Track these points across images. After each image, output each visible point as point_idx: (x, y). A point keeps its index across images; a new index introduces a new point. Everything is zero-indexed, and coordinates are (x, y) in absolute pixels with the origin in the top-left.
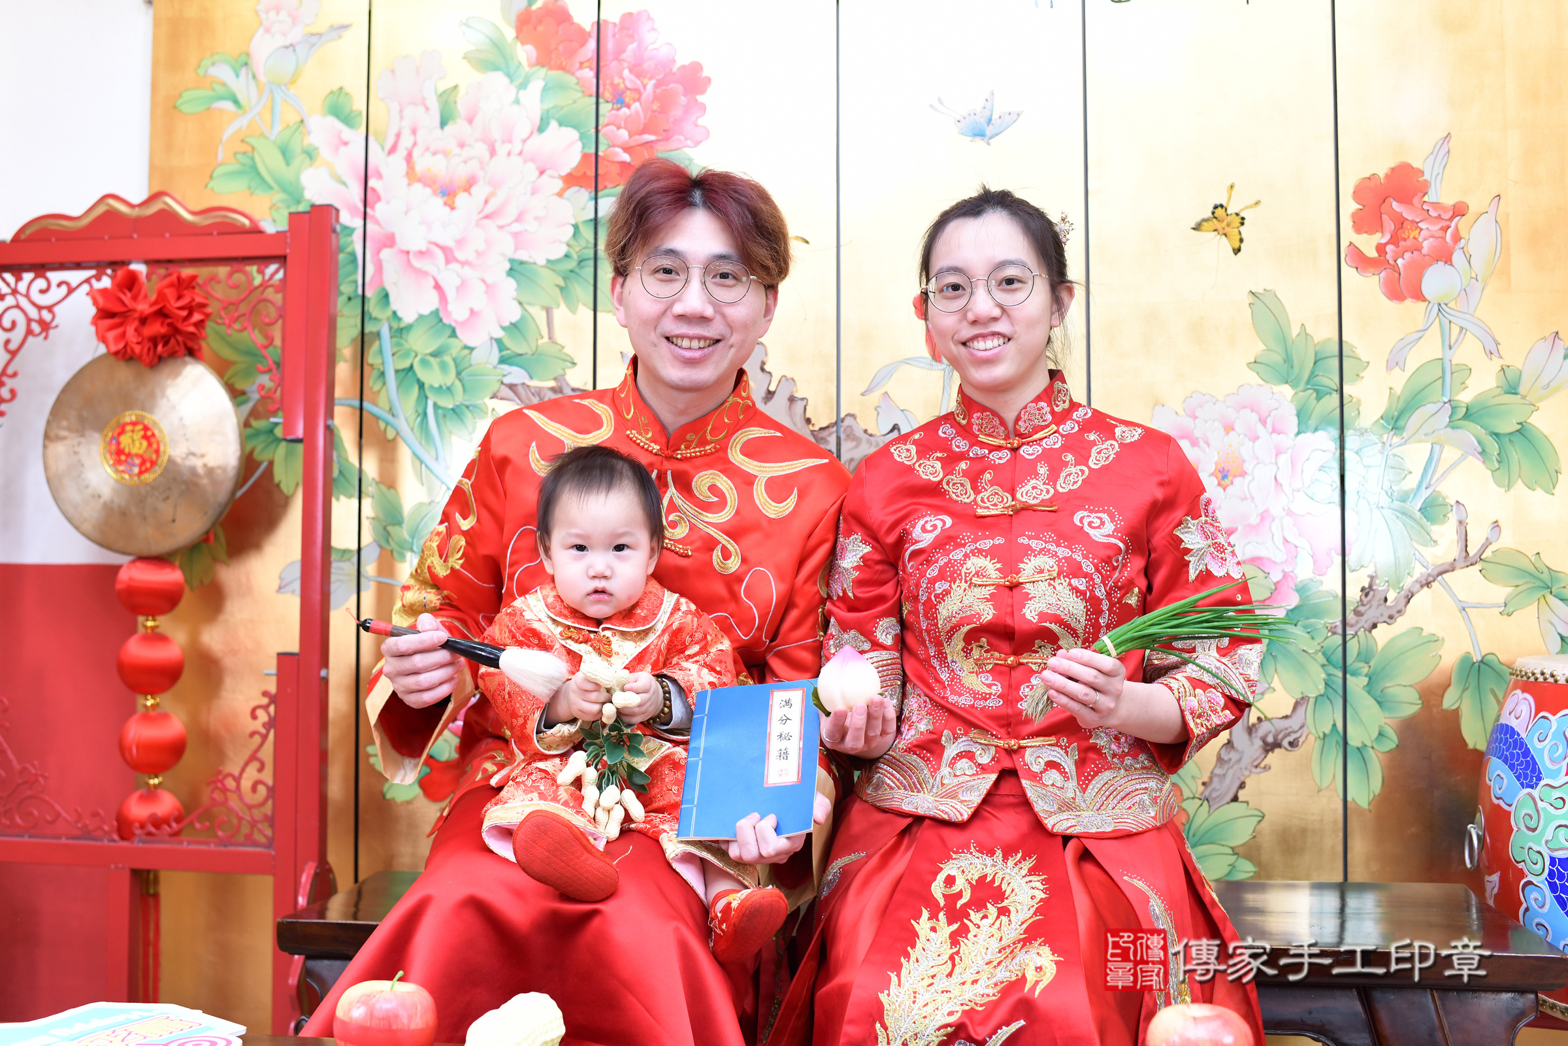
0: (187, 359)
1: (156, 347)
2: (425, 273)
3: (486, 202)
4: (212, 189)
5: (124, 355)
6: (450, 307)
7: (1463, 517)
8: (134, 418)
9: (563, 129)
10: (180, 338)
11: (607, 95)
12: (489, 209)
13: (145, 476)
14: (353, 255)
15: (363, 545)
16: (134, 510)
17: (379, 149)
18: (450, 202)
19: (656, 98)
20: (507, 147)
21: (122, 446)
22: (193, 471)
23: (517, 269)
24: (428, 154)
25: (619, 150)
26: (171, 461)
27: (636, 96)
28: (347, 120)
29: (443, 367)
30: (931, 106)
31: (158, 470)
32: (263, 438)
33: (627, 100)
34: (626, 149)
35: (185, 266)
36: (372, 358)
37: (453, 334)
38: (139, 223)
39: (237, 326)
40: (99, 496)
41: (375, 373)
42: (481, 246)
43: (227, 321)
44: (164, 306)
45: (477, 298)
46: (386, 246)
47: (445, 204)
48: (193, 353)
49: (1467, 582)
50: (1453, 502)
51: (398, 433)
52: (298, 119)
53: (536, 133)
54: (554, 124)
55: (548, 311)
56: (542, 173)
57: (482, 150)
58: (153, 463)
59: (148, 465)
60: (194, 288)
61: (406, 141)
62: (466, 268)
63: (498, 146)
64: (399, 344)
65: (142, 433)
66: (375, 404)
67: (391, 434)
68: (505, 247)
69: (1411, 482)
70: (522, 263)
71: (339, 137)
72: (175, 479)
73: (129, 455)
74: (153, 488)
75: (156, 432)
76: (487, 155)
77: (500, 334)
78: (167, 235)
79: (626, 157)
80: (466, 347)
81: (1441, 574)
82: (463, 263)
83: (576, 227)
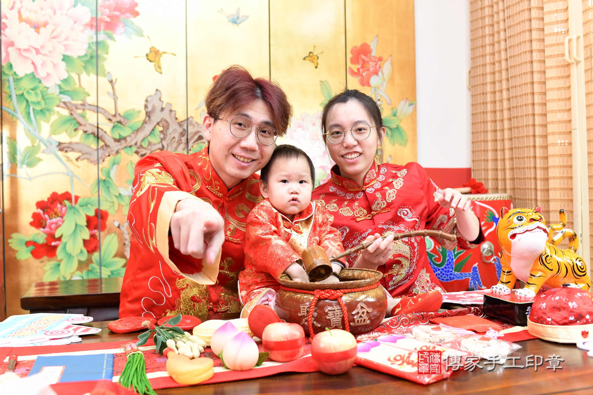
2: (28, 58)
3: (52, 32)
6: (39, 72)
9: (83, 7)
12: (54, 35)
17: (7, 8)
18: (38, 31)
20: (61, 12)
23: (66, 58)
24: (27, 11)
25: (106, 17)
29: (36, 94)
30: (219, 11)
34: (109, 17)
36: (5, 89)
37: (40, 82)
41: (7, 95)
42: (51, 49)
45: (50, 69)
46: (10, 46)
47: (35, 31)
51: (17, 119)
53: (72, 7)
54: (79, 4)
55: (79, 75)
56: (75, 23)
57: (50, 12)
61: (18, 5)
62: (45, 57)
63: (57, 11)
64: (17, 85)
66: (8, 107)
67: (14, 119)
68: (61, 51)
70: (68, 56)
76: (52, 14)
77: (59, 83)
79: (108, 20)
80: (45, 87)
82: (45, 55)
83: (89, 44)
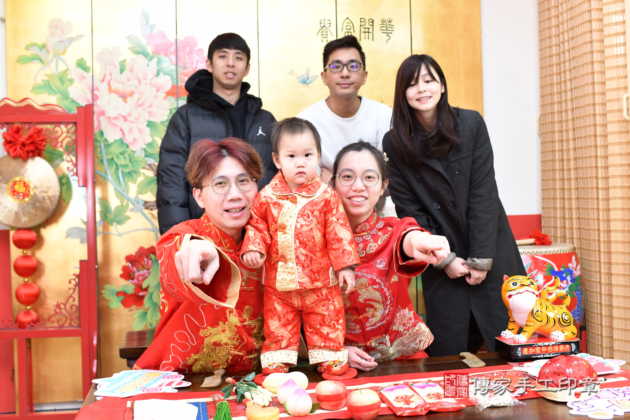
0: (38, 157)
1: (28, 154)
2: (117, 125)
3: (138, 100)
4: (33, 93)
5: (16, 157)
6: (127, 137)
8: (20, 179)
9: (165, 76)
10: (37, 150)
11: (180, 65)
12: (139, 103)
16: (21, 212)
17: (98, 80)
18: (125, 100)
20: (145, 81)
21: (15, 189)
22: (43, 198)
23: (150, 124)
24: (116, 83)
26: (34, 194)
27: (191, 65)
28: (86, 69)
29: (125, 158)
30: (289, 73)
31: (30, 197)
33: (187, 67)
35: (36, 125)
36: (98, 154)
37: (128, 146)
38: (18, 109)
40: (7, 207)
41: (99, 160)
42: (137, 116)
43: (53, 144)
44: (33, 140)
45: (136, 134)
46: (101, 115)
47: (123, 100)
48: (39, 155)
51: (108, 181)
52: (67, 68)
53: (155, 77)
54: (161, 74)
56: (158, 91)
57: (136, 82)
58: (27, 195)
60: (42, 132)
61: (108, 78)
62: (132, 124)
63: (142, 81)
64: (108, 150)
65: (23, 185)
66: (100, 171)
67: (105, 181)
68: (146, 117)
70: (152, 122)
71: (82, 75)
72: (36, 201)
73: (18, 192)
74: (28, 204)
75: (28, 184)
76: (138, 84)
77: (144, 147)
78: (30, 114)
80: (132, 151)
82: (132, 122)
83: (171, 110)
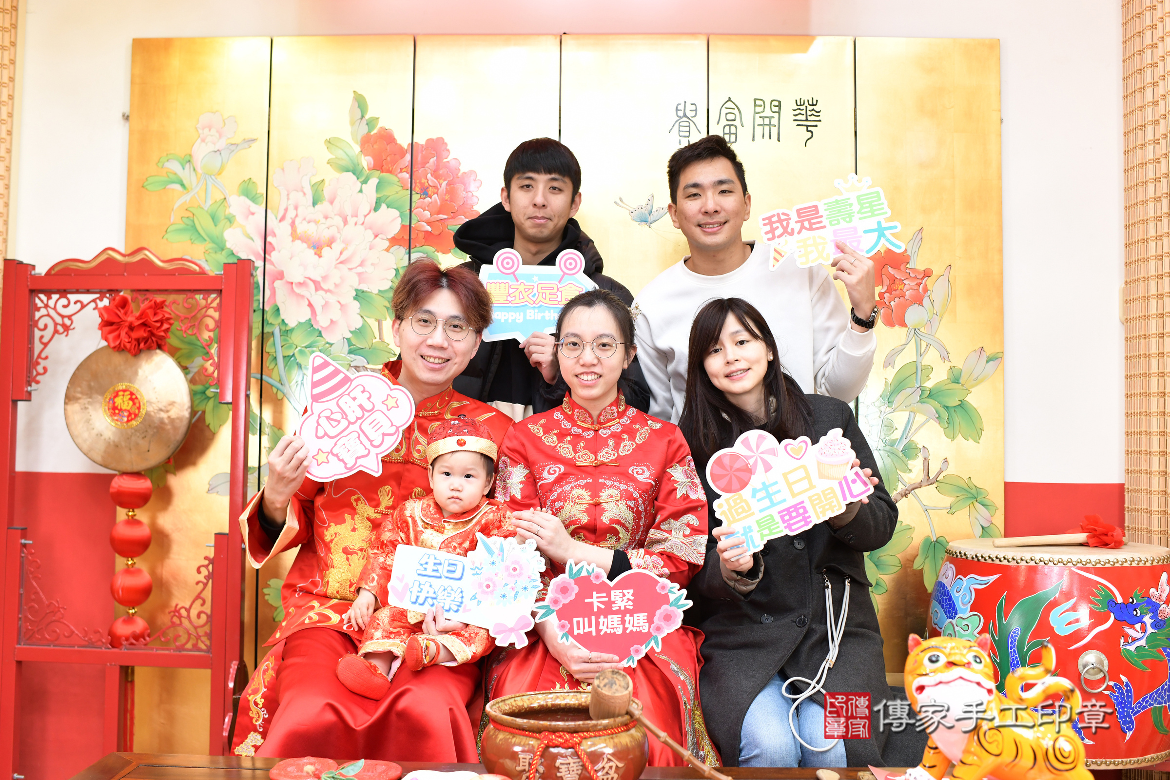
0: (158, 351)
1: (139, 345)
2: (303, 297)
3: (341, 253)
4: (167, 239)
5: (119, 349)
6: (318, 318)
7: (927, 456)
8: (124, 387)
9: (389, 209)
10: (153, 338)
11: (417, 189)
12: (343, 258)
13: (134, 423)
14: (258, 284)
15: (261, 464)
16: (123, 444)
17: (274, 218)
18: (319, 253)
19: (447, 192)
20: (355, 219)
21: (116, 405)
22: (162, 421)
23: (360, 295)
24: (304, 221)
25: (425, 224)
26: (148, 414)
27: (436, 191)
28: (254, 199)
30: (616, 203)
31: (139, 420)
32: (198, 396)
33: (430, 193)
34: (429, 223)
35: (157, 294)
36: (268, 348)
37: (320, 334)
38: (127, 265)
39: (190, 331)
40: (101, 435)
41: (270, 358)
42: (338, 281)
43: (183, 329)
44: (147, 320)
45: (335, 313)
46: (278, 279)
47: (315, 254)
48: (160, 347)
49: (928, 494)
50: (921, 447)
51: (284, 395)
52: (223, 197)
53: (372, 211)
54: (384, 206)
55: (379, 322)
56: (376, 236)
57: (339, 221)
58: (136, 415)
59: (133, 416)
60: (163, 308)
61: (291, 214)
62: (328, 293)
63: (348, 218)
64: (285, 340)
65: (129, 396)
66: (270, 377)
67: (280, 396)
68: (353, 282)
69: (897, 435)
70: (363, 292)
71: (249, 210)
72: (150, 426)
73: (121, 410)
74: (136, 431)
75: (139, 397)
76: (342, 224)
77: (349, 335)
78: (146, 274)
79: (429, 228)
80: (327, 343)
81: (913, 489)
82: (327, 291)
83: (397, 270)
